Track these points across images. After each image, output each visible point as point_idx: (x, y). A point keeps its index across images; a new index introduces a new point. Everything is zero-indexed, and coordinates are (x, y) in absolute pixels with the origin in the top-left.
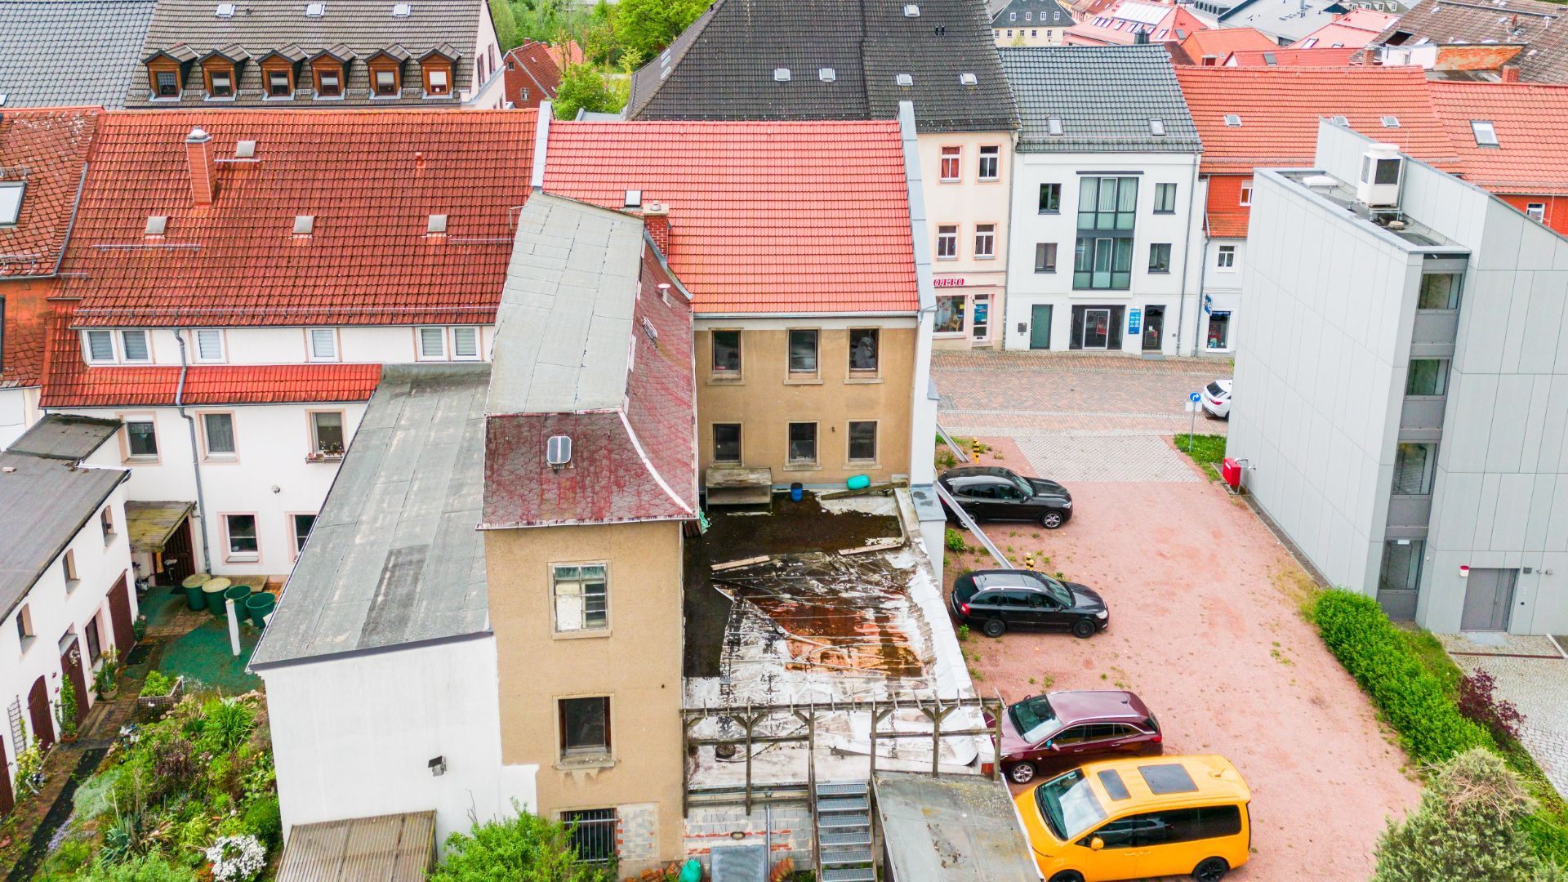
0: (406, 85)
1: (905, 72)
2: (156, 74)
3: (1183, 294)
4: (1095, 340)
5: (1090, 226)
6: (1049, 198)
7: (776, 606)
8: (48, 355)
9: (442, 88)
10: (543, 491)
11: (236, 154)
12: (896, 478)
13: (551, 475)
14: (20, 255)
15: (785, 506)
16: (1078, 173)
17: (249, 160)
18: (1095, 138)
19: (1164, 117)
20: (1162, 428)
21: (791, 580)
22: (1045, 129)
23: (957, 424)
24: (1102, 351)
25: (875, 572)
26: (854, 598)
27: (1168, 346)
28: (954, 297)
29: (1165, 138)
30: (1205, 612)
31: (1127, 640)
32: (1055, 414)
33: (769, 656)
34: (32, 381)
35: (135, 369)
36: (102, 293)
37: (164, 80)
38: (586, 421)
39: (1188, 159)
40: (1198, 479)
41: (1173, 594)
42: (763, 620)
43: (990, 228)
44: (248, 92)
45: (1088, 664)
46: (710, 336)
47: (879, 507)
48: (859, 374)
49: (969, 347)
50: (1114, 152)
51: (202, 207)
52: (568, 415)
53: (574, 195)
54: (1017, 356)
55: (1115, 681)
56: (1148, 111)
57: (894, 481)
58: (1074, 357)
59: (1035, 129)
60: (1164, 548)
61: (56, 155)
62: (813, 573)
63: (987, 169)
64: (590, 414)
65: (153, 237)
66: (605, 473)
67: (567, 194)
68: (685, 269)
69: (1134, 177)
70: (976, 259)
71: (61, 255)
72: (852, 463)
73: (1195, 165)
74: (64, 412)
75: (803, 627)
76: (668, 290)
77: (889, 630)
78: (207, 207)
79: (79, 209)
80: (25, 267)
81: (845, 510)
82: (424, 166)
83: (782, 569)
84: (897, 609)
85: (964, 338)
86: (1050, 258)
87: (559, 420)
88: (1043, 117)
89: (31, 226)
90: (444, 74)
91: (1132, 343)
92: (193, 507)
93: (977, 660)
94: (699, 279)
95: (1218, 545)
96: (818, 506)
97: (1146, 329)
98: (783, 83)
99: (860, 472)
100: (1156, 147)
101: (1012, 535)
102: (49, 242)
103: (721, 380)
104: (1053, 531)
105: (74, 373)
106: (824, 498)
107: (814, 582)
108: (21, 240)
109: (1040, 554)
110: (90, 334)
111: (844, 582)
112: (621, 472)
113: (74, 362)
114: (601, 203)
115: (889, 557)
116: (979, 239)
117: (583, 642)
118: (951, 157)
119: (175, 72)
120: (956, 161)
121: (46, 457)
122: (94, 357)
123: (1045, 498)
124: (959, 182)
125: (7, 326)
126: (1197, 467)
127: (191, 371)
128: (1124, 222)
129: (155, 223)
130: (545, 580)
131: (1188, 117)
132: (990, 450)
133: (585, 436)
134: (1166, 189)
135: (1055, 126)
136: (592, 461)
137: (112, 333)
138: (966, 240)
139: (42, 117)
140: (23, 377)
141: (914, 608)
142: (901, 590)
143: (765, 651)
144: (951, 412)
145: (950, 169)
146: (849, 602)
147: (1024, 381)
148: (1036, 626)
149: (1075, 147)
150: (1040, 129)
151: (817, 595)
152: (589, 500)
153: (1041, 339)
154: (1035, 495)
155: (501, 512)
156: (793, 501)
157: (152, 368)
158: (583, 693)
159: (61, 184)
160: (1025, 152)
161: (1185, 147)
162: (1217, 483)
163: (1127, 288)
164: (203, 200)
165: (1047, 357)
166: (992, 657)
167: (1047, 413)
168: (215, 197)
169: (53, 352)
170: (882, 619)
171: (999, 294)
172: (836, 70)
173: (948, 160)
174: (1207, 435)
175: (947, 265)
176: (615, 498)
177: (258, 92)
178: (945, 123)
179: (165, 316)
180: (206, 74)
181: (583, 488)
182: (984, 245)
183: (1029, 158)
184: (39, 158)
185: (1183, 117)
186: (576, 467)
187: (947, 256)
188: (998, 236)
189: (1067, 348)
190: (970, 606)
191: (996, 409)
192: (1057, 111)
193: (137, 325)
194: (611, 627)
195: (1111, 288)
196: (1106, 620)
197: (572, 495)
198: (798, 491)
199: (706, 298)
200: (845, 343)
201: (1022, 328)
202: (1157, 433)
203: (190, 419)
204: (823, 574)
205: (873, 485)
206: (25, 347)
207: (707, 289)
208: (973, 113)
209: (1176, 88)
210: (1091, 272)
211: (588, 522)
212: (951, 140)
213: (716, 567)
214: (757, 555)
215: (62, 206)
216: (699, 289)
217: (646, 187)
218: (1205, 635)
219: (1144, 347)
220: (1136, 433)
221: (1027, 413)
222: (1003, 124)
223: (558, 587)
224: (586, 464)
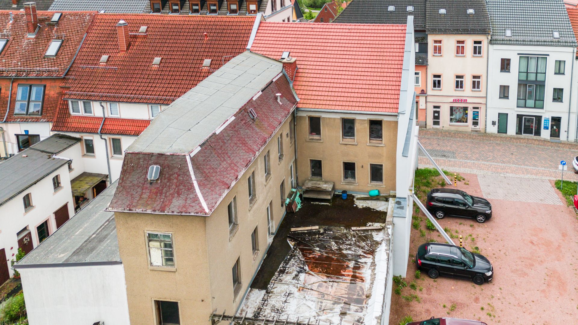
0: (241, 10)
1: (443, 8)
2: (153, 4)
3: (569, 113)
4: (528, 130)
5: (525, 79)
6: (505, 65)
7: (310, 254)
8: (58, 109)
9: (254, 11)
10: (142, 193)
11: (139, 32)
12: (392, 193)
13: (149, 185)
14: (53, 69)
15: (338, 202)
16: (518, 54)
17: (143, 34)
18: (526, 38)
19: (560, 30)
20: (551, 176)
21: (323, 241)
22: (503, 34)
23: (454, 166)
24: (532, 136)
25: (364, 241)
26: (348, 254)
27: (563, 137)
28: (464, 107)
29: (560, 40)
30: (547, 278)
31: (500, 289)
32: (501, 164)
33: (295, 281)
34: (51, 120)
35: (87, 117)
36: (79, 86)
37: (156, 6)
38: (170, 159)
39: (571, 49)
40: (562, 204)
41: (533, 265)
42: (301, 261)
43: (479, 77)
44: (184, 11)
45: (477, 300)
46: (307, 119)
47: (379, 206)
48: (374, 141)
49: (470, 130)
50: (535, 45)
51: (123, 52)
52: (162, 155)
53: (262, 53)
54: (491, 136)
55: (488, 312)
56: (553, 27)
57: (391, 194)
58: (517, 138)
59: (499, 34)
60: (535, 239)
61: (76, 30)
62: (335, 238)
63: (477, 51)
64: (173, 155)
65: (102, 64)
66: (174, 186)
67: (259, 52)
68: (299, 88)
69: (545, 57)
70: (472, 91)
71: (68, 69)
72: (372, 184)
73: (574, 52)
74: (62, 133)
75: (317, 267)
76: (280, 96)
77: (357, 275)
78: (124, 52)
79: (79, 51)
80: (53, 73)
81: (364, 206)
82: (208, 39)
83: (322, 234)
84: (366, 263)
85: (468, 126)
86: (506, 92)
87: (158, 157)
88: (503, 29)
89: (61, 57)
90: (255, 6)
91: (545, 134)
92: (107, 176)
93: (421, 290)
94: (304, 92)
95: (563, 240)
96: (353, 202)
97: (552, 127)
98: (391, 12)
99: (374, 188)
100: (555, 44)
101: (460, 224)
102: (65, 64)
103: (313, 139)
104: (481, 224)
105: (65, 118)
106: (358, 199)
107: (333, 243)
108: (55, 63)
109: (471, 236)
110: (72, 102)
111: (347, 245)
112: (181, 187)
113: (66, 113)
114: (272, 57)
115: (374, 234)
116: (474, 82)
117: (164, 273)
118: (461, 45)
119: (159, 3)
120: (463, 47)
121: (43, 151)
122: (73, 111)
123: (479, 207)
124: (464, 56)
125: (46, 97)
126: (563, 198)
127: (107, 120)
128: (540, 77)
129: (104, 58)
130: (143, 239)
131: (571, 30)
132: (464, 180)
133: (168, 167)
134: (560, 63)
135: (508, 33)
136: (169, 180)
137: (79, 102)
138: (468, 82)
139: (75, 15)
140: (49, 118)
141: (373, 264)
142: (372, 252)
143: (294, 278)
144: (452, 160)
145: (460, 50)
146: (345, 256)
147: (491, 148)
148: (454, 275)
149: (517, 43)
150: (501, 34)
151: (332, 250)
152: (162, 200)
153: (502, 128)
154: (473, 205)
155: (120, 202)
156: (342, 199)
157: (93, 117)
158: (165, 298)
159: (75, 41)
160: (493, 44)
161: (569, 44)
162: (571, 207)
163: (542, 108)
164: (123, 50)
165: (505, 137)
166: (429, 289)
167: (497, 164)
168: (128, 49)
169: (60, 108)
170: (357, 268)
171: (483, 107)
172: (414, 7)
173: (459, 46)
174: (572, 181)
175: (459, 93)
176: (174, 200)
177: (188, 11)
178: (457, 30)
179: (98, 96)
180: (170, 4)
181: (161, 194)
182: (476, 85)
183: (496, 47)
184: (70, 31)
185: (569, 30)
186: (161, 182)
187: (459, 89)
188: (483, 81)
189: (515, 134)
190: (423, 261)
191: (474, 160)
192: (510, 26)
193: (88, 100)
194: (176, 266)
195: (535, 107)
196: (491, 276)
197: (155, 197)
198: (345, 195)
199: (305, 101)
200: (367, 126)
201: (494, 123)
202: (548, 178)
203: (105, 139)
204: (340, 239)
205: (382, 195)
206: (51, 106)
207: (306, 97)
208: (471, 27)
209: (567, 17)
210: (525, 100)
211: (157, 213)
212: (461, 38)
213: (293, 229)
214: (314, 225)
215: (73, 50)
216: (303, 97)
217: (292, 50)
218: (543, 291)
219: (551, 136)
220: (537, 177)
221: (487, 163)
222: (484, 31)
223: (150, 243)
224: (166, 181)
